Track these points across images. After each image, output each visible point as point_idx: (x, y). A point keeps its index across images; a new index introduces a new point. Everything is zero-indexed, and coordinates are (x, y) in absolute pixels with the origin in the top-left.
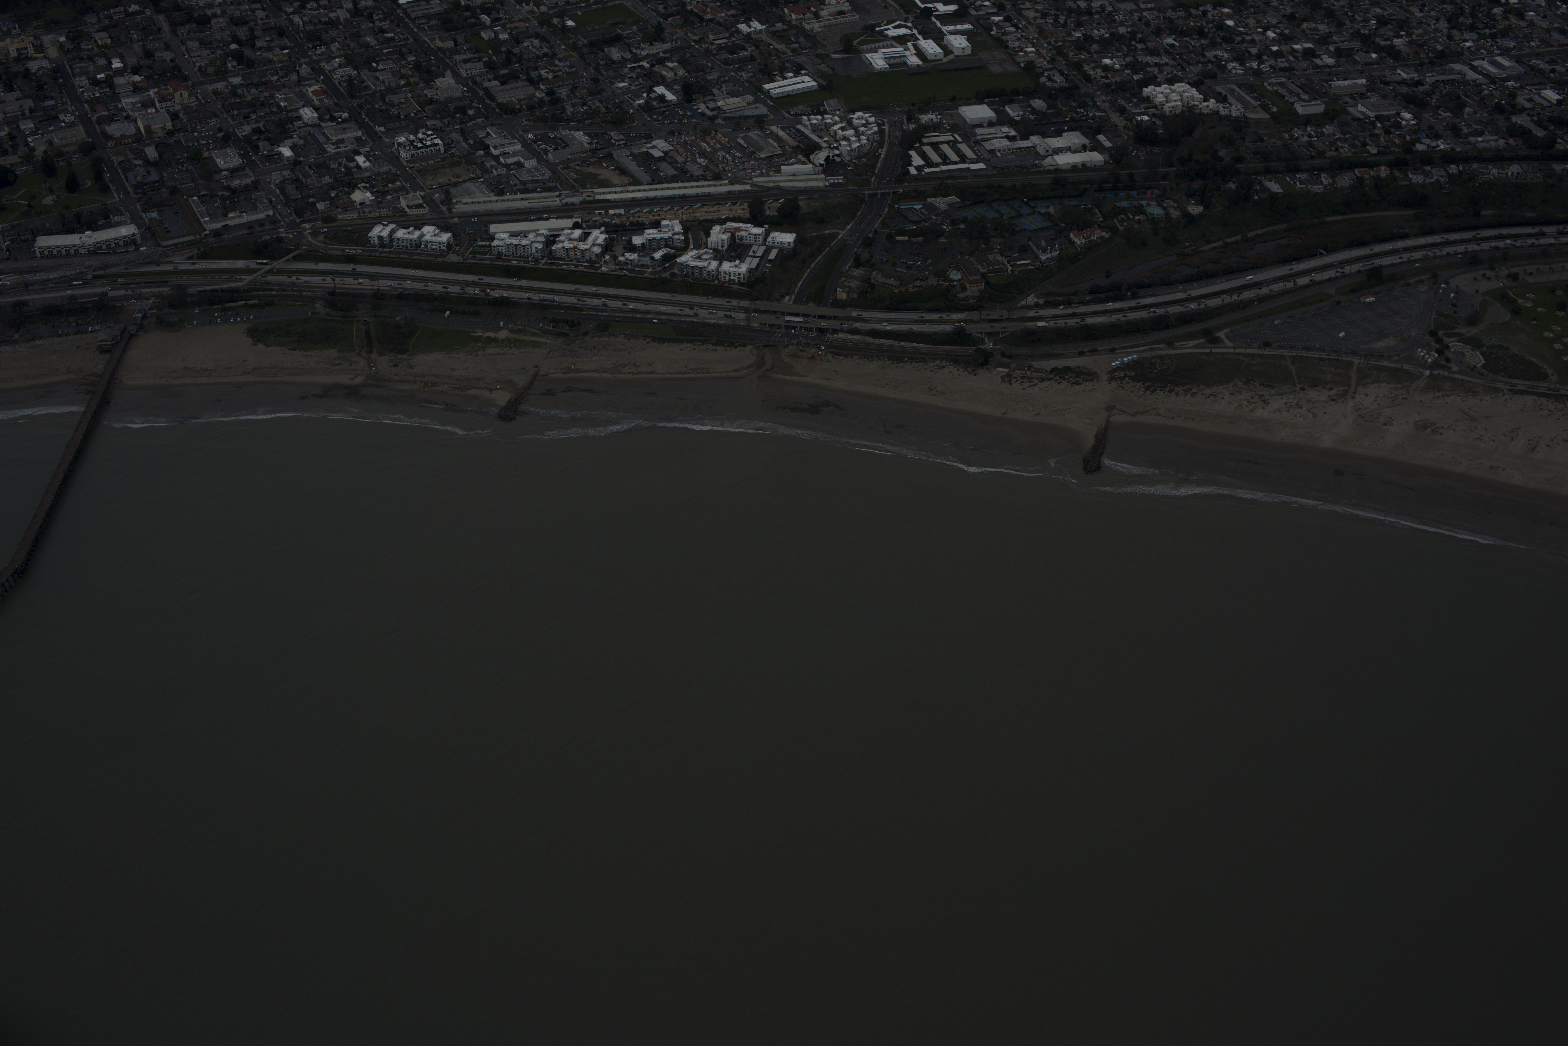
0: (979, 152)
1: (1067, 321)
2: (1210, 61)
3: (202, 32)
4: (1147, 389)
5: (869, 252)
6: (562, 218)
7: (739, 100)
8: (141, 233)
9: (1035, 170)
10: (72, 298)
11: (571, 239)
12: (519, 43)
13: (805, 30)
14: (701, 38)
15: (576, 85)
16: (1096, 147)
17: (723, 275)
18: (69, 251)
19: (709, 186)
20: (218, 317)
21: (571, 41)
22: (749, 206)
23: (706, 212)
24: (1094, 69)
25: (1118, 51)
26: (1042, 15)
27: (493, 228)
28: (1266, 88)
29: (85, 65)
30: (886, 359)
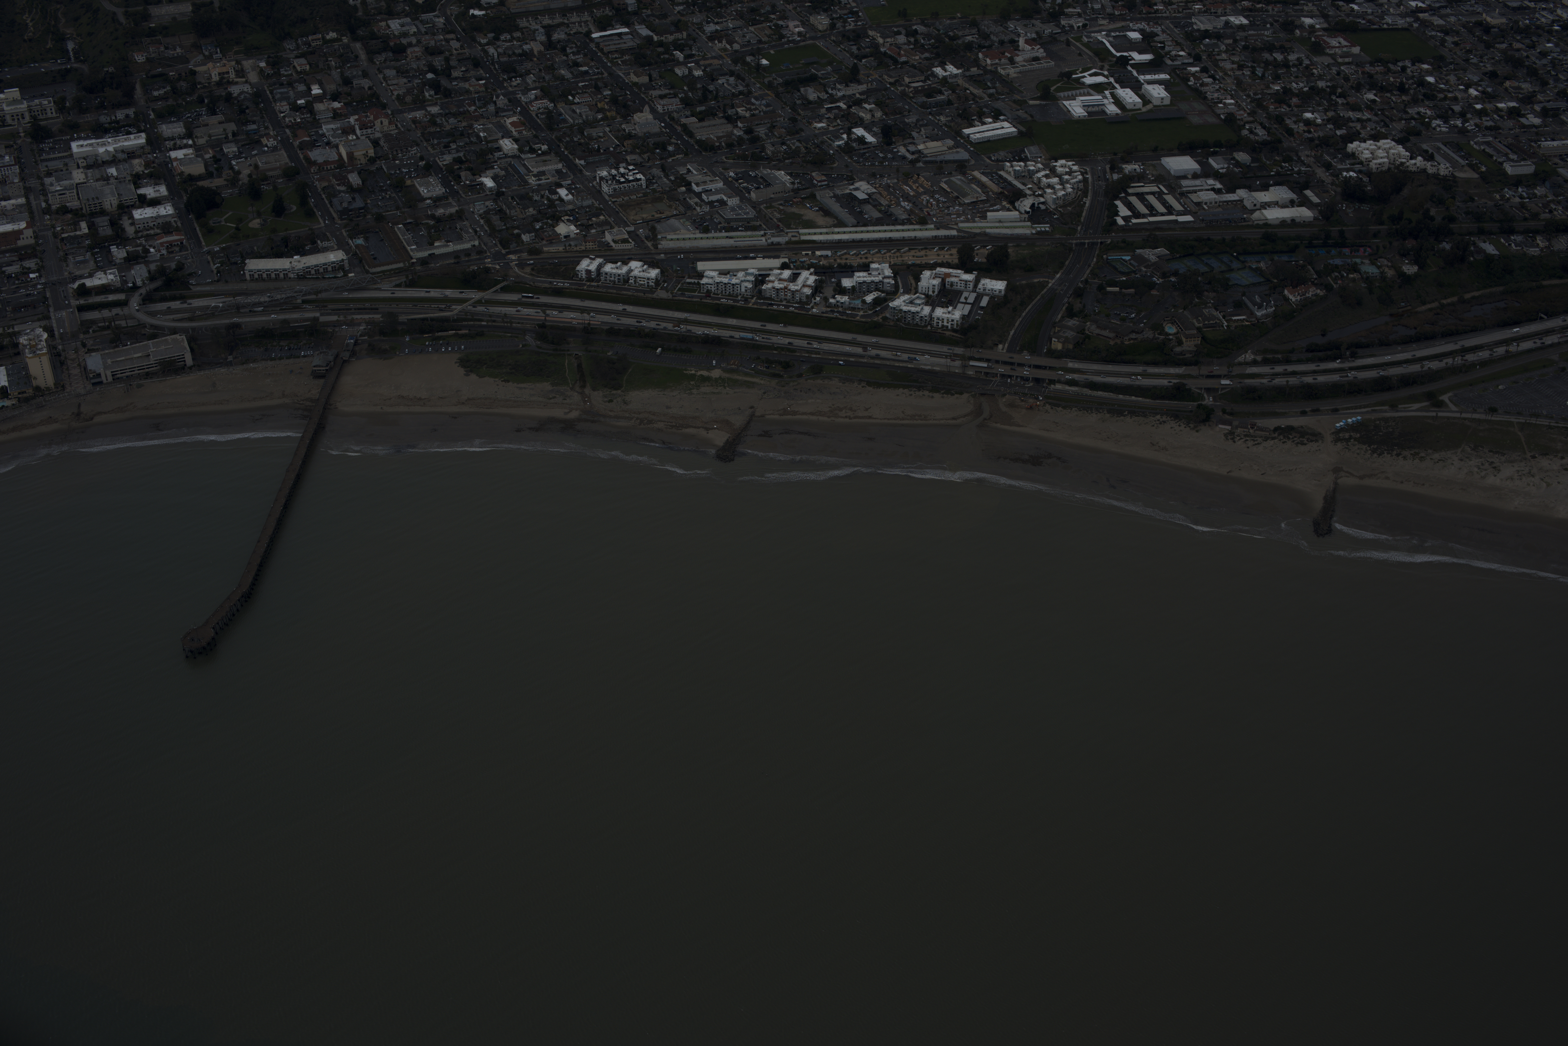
0: (1185, 204)
1: (1289, 379)
2: (1413, 118)
3: (398, 60)
4: (1374, 451)
5: (1081, 303)
6: (769, 257)
7: (938, 144)
8: (349, 259)
9: (1244, 224)
10: (285, 321)
11: (780, 280)
12: (713, 80)
13: (1001, 76)
14: (896, 81)
15: (774, 124)
16: (1304, 202)
17: (935, 321)
18: (279, 275)
19: (914, 230)
20: (429, 346)
21: (766, 80)
22: (958, 252)
23: (913, 256)
24: (1295, 122)
25: (1319, 105)
26: (1238, 66)
27: (701, 266)
28: (1472, 147)
29: (285, 90)
30: (1105, 412)
